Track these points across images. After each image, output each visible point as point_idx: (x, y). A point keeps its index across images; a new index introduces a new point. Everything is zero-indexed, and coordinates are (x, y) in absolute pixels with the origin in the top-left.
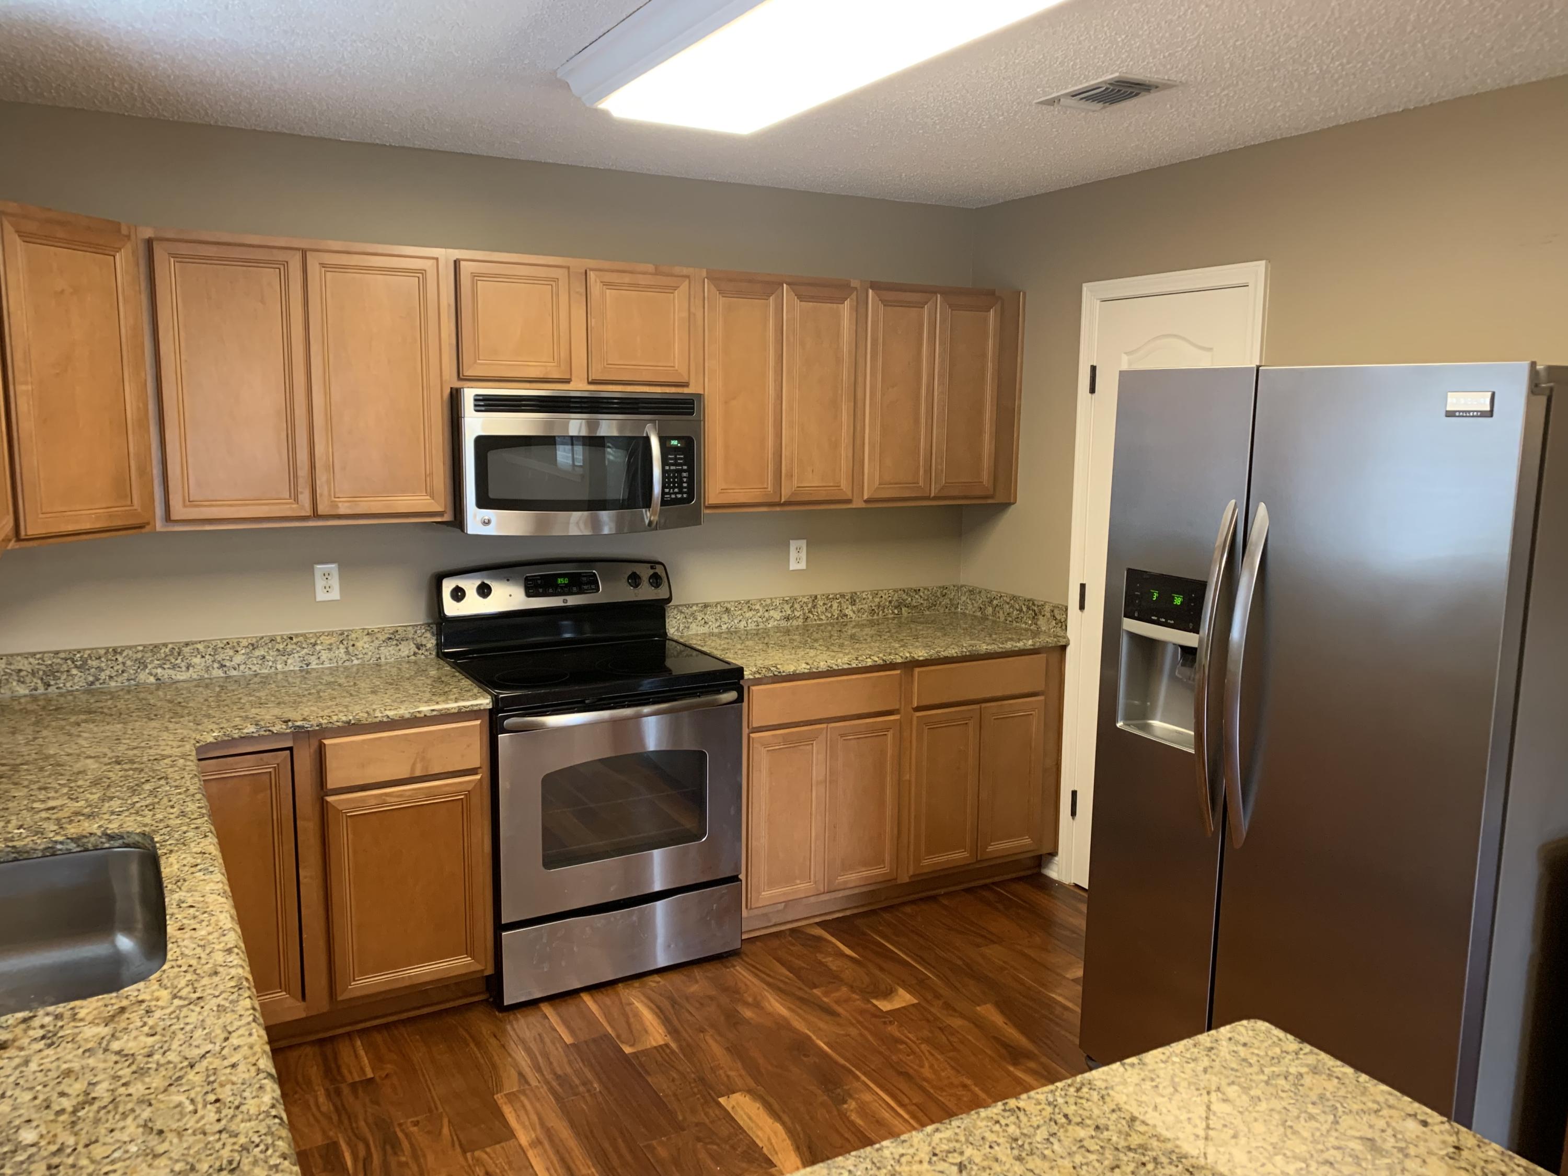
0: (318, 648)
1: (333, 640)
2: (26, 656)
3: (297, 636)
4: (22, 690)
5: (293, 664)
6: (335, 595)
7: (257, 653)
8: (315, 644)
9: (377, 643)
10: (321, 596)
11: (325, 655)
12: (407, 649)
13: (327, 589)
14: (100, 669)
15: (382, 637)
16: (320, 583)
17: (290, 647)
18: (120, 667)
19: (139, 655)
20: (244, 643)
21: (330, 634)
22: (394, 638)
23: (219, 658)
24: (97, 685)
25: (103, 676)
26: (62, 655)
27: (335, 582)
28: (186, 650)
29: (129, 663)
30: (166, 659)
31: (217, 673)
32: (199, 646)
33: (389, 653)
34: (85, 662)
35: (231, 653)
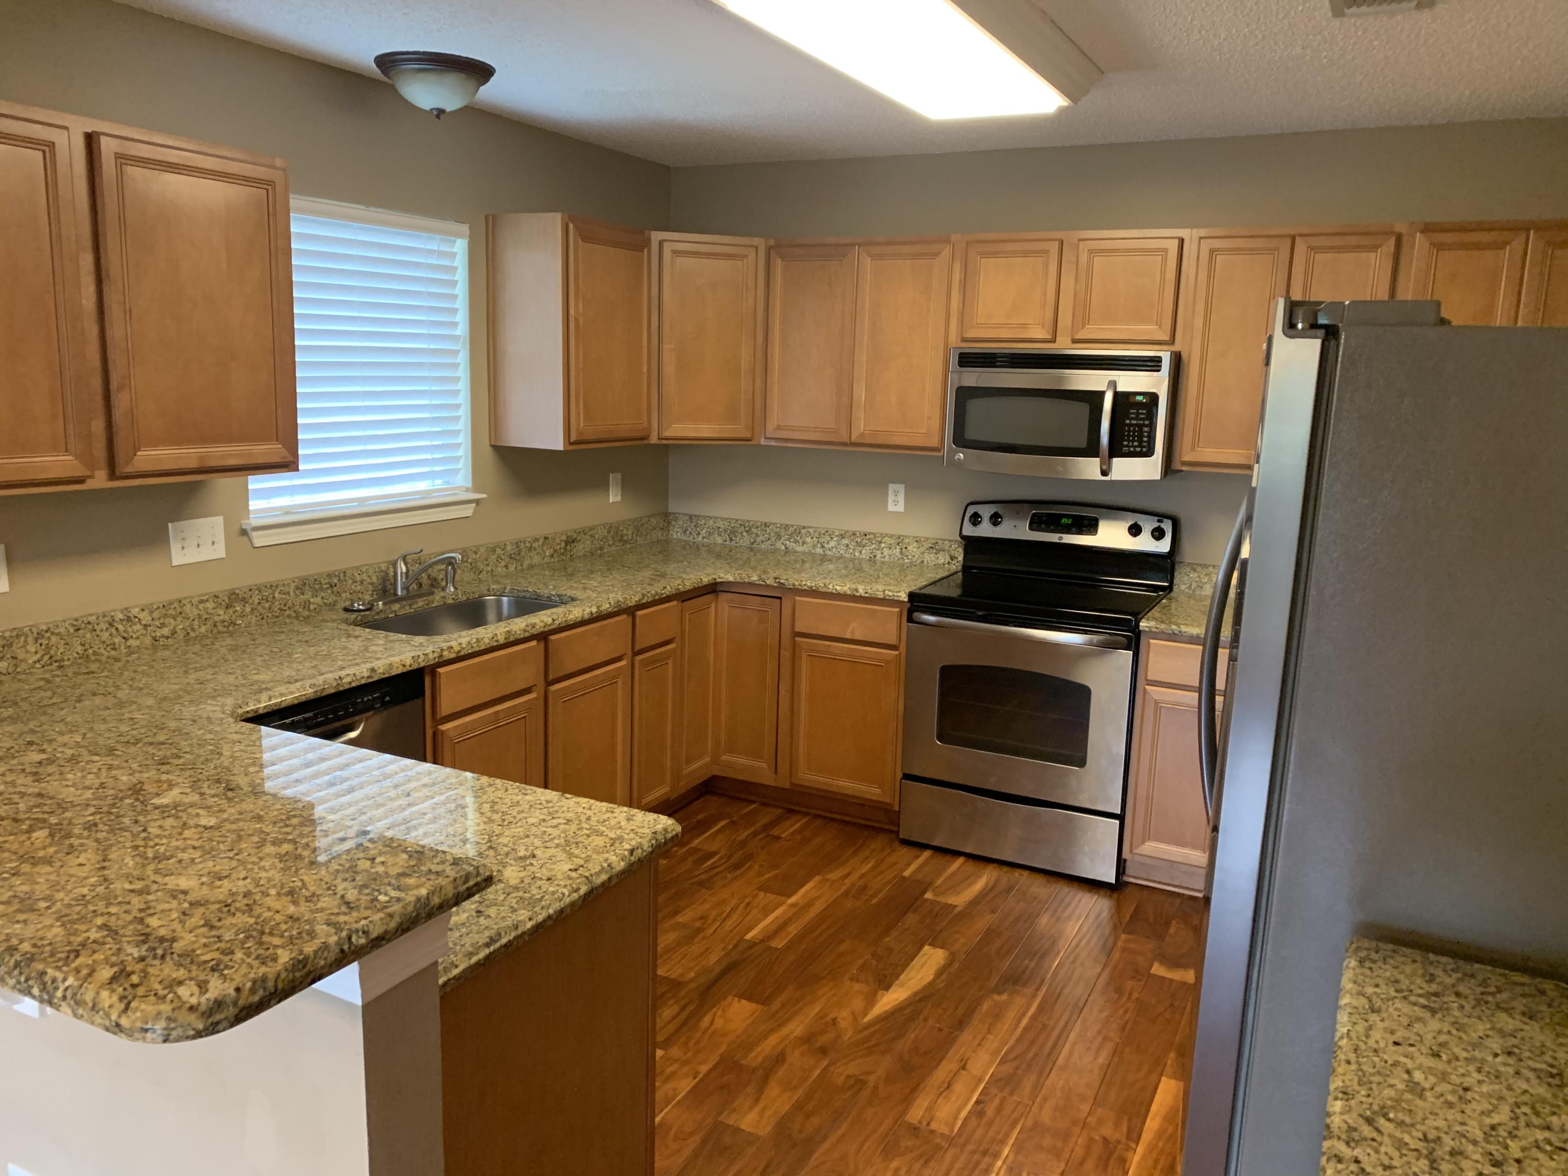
0: (883, 545)
1: (892, 541)
2: (723, 519)
3: (870, 534)
4: (719, 540)
5: (866, 553)
6: (900, 508)
7: (845, 541)
8: (881, 542)
9: (922, 549)
10: (891, 507)
11: (886, 552)
12: (943, 558)
13: (896, 503)
14: (757, 535)
15: (927, 545)
16: (891, 498)
17: (865, 541)
18: (767, 536)
19: (778, 530)
20: (837, 533)
21: (891, 536)
22: (934, 547)
23: (821, 540)
24: (755, 545)
25: (759, 540)
26: (740, 522)
27: (901, 498)
28: (803, 531)
29: (772, 534)
30: (791, 535)
31: (819, 550)
32: (811, 530)
33: (929, 558)
34: (750, 530)
35: (829, 539)
